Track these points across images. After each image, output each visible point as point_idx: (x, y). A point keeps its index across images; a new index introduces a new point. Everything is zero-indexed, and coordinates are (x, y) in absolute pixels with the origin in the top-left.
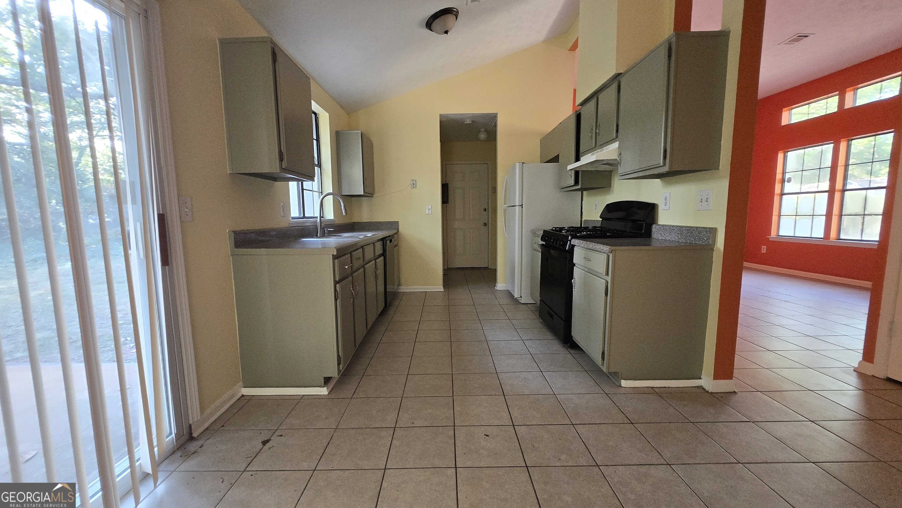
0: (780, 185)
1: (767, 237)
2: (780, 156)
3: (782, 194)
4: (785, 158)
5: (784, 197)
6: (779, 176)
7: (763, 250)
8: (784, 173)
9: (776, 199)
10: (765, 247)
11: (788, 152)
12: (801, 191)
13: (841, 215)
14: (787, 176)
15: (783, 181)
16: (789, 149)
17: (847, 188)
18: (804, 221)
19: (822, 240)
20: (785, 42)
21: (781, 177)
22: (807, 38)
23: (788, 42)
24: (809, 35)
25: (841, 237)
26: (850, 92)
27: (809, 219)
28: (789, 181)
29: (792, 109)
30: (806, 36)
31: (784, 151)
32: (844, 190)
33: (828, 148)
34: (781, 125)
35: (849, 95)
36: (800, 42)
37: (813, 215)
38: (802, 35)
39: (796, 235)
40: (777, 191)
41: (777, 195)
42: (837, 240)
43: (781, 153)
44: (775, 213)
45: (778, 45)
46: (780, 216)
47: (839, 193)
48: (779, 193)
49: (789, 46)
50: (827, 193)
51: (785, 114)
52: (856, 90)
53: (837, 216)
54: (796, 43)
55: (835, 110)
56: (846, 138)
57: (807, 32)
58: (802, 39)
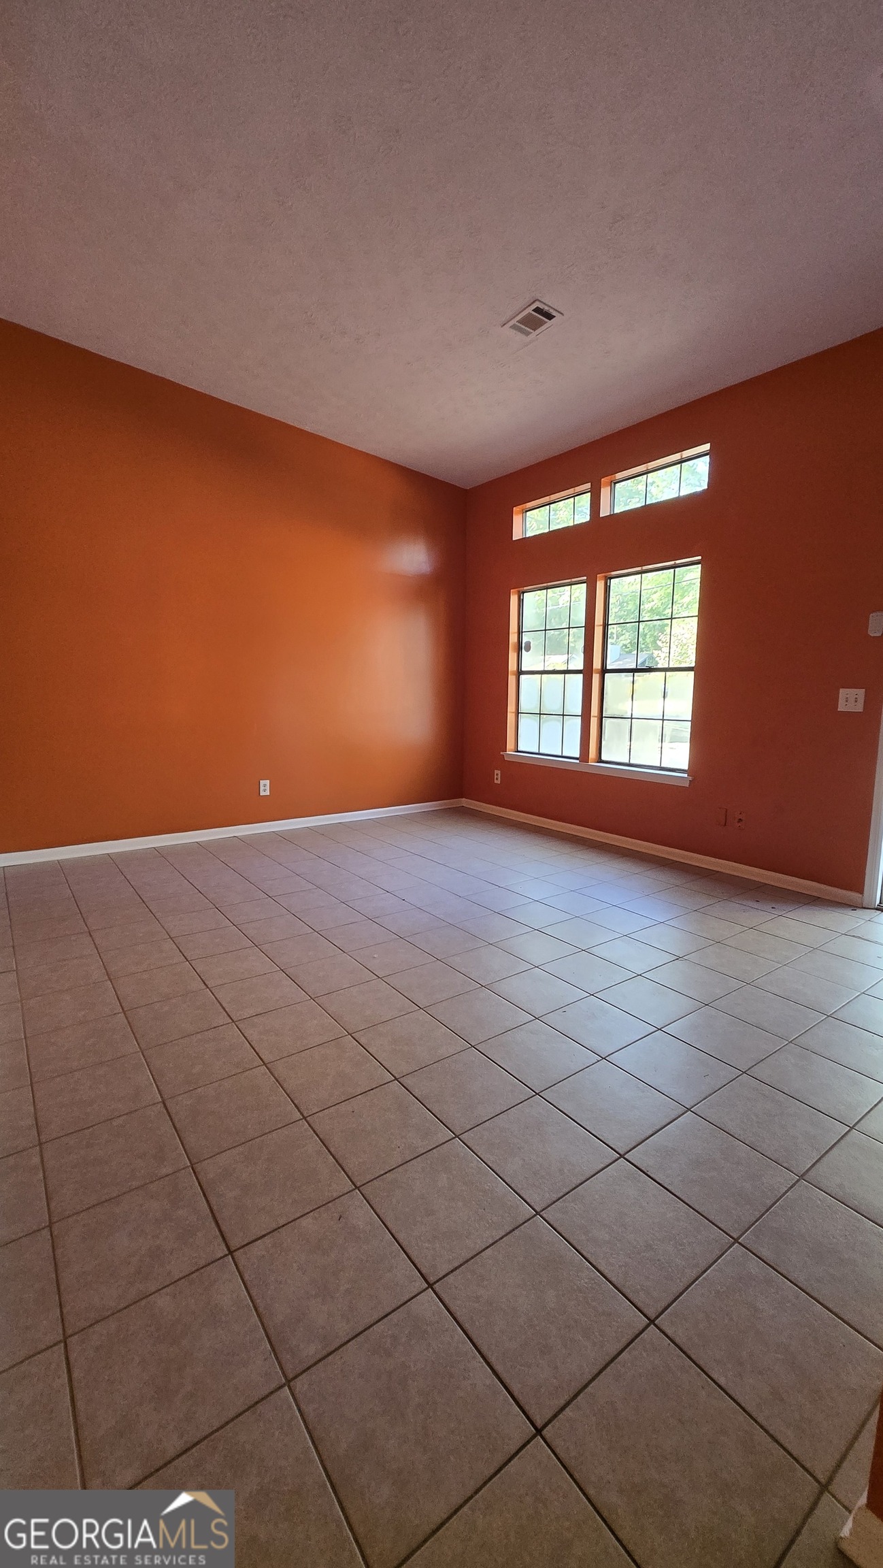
0: (516, 654)
1: (501, 753)
2: (514, 600)
3: (520, 673)
4: (521, 602)
5: (523, 677)
6: (513, 638)
7: (497, 779)
8: (520, 632)
9: (512, 680)
10: (499, 772)
11: (525, 594)
12: (546, 669)
13: (601, 718)
14: (525, 639)
15: (519, 649)
16: (525, 588)
17: (608, 668)
18: (551, 726)
19: (578, 761)
20: (514, 322)
21: (516, 640)
22: (549, 323)
23: (519, 324)
24: (554, 313)
25: (604, 758)
26: (606, 486)
27: (559, 721)
28: (528, 648)
29: (527, 511)
30: (550, 317)
31: (519, 591)
32: (604, 671)
33: (581, 590)
34: (514, 539)
35: (605, 492)
36: (538, 331)
37: (563, 715)
38: (541, 306)
39: (541, 752)
40: (512, 666)
41: (513, 674)
42: (598, 762)
43: (514, 593)
44: (511, 708)
45: (502, 326)
46: (518, 713)
47: (598, 675)
48: (515, 669)
49: (520, 337)
50: (582, 675)
51: (517, 520)
52: (613, 484)
53: (596, 718)
54: (531, 331)
55: (587, 518)
56: (603, 574)
57: (550, 301)
58: (543, 323)
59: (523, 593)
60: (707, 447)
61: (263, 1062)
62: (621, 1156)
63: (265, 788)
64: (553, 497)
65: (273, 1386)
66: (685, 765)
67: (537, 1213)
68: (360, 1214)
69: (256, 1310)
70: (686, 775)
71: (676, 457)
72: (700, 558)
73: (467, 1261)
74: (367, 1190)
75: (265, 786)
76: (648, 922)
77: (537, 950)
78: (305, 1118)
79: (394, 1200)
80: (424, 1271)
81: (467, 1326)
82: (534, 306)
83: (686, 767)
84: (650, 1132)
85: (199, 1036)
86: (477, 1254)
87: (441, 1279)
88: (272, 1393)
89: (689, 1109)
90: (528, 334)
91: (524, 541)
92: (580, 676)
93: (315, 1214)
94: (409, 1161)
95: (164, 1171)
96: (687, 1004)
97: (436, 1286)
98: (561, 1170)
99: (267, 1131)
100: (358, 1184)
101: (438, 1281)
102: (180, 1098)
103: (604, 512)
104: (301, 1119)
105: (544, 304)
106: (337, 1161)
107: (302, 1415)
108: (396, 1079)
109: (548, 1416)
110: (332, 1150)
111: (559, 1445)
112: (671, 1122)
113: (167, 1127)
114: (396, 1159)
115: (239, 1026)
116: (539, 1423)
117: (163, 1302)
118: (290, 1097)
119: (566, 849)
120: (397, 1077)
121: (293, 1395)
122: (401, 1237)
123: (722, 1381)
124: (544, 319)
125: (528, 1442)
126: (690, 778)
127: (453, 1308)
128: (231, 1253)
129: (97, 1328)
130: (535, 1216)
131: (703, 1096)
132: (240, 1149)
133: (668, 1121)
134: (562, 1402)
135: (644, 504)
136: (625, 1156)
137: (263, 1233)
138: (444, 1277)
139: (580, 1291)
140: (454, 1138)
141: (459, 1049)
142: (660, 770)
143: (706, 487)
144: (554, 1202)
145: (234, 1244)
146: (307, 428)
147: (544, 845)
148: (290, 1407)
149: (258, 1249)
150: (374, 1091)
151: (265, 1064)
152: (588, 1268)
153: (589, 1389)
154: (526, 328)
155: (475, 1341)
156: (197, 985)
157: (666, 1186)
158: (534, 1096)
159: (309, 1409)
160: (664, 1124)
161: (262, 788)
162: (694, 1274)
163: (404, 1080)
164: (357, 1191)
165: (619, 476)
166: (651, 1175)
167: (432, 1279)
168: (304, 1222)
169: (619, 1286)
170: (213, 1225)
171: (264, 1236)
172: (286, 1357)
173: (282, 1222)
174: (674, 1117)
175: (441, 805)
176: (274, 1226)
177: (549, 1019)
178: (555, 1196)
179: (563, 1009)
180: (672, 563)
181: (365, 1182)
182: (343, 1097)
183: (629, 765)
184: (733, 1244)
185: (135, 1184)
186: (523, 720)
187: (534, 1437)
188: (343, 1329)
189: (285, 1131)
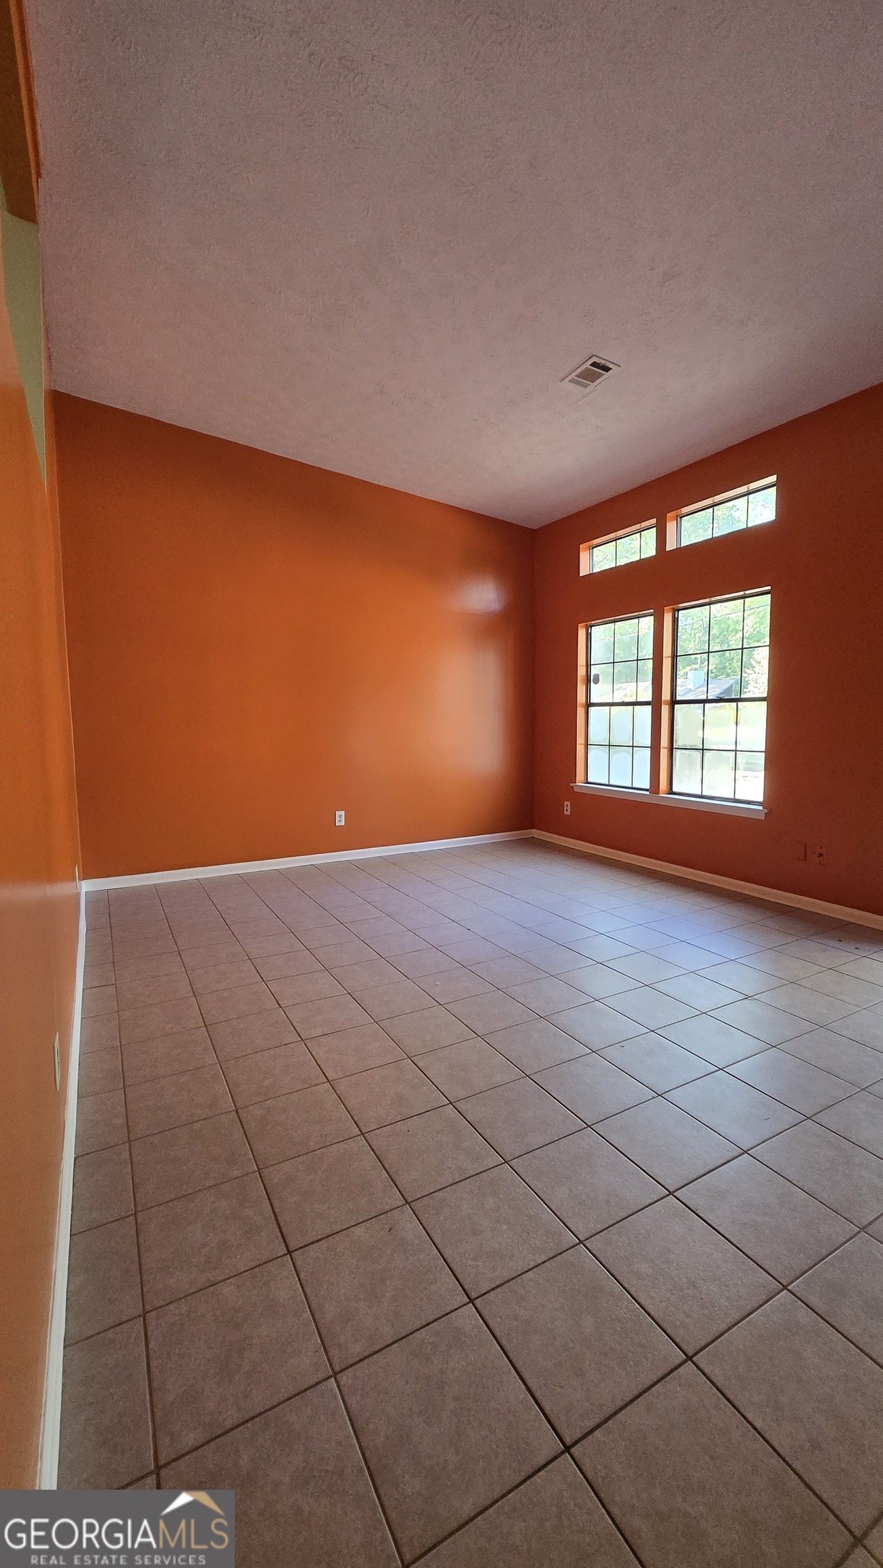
0: (584, 687)
1: (571, 785)
2: (582, 633)
3: (589, 705)
4: (589, 637)
5: (592, 709)
6: (581, 671)
7: (567, 810)
8: (588, 665)
9: (580, 712)
10: (569, 803)
11: (593, 628)
12: (615, 701)
13: (671, 749)
14: (594, 670)
15: (588, 681)
16: (593, 622)
17: (677, 699)
18: (621, 758)
19: (648, 793)
20: (570, 378)
21: (584, 673)
22: (607, 374)
23: (577, 378)
24: (610, 366)
25: (675, 790)
26: (672, 520)
27: (628, 752)
28: (597, 681)
29: (593, 548)
30: (607, 369)
31: (587, 625)
32: (674, 702)
33: (647, 623)
34: (581, 575)
35: (671, 527)
36: (595, 383)
37: (633, 747)
38: (598, 360)
39: (611, 783)
40: (581, 698)
41: (581, 706)
42: (669, 794)
43: (582, 627)
44: (580, 740)
45: (561, 381)
46: (587, 745)
47: (667, 706)
48: (584, 701)
49: (578, 388)
50: (650, 706)
51: (584, 556)
52: (679, 518)
53: (666, 750)
54: (589, 383)
55: (653, 553)
56: (671, 607)
57: (605, 356)
58: (600, 375)
59: (591, 626)
60: (773, 478)
61: (327, 1079)
62: (671, 1193)
63: (341, 818)
64: (620, 533)
65: (321, 1376)
66: (760, 797)
67: (581, 1242)
68: (409, 1227)
69: (309, 1307)
70: (761, 808)
71: (744, 489)
72: (769, 588)
73: (508, 1281)
74: (416, 1205)
75: (340, 816)
76: (718, 959)
77: (600, 984)
78: (362, 1134)
79: (442, 1218)
80: (466, 1287)
81: (504, 1342)
82: (591, 362)
83: (761, 799)
84: (702, 1172)
85: (271, 1052)
86: (519, 1275)
87: (482, 1295)
88: (320, 1382)
89: (746, 1152)
90: (586, 386)
91: (591, 576)
92: (649, 708)
93: (368, 1224)
94: (459, 1182)
95: (236, 1173)
96: (751, 1045)
97: (478, 1302)
98: (608, 1202)
99: (328, 1144)
100: (410, 1200)
101: (478, 1297)
102: (251, 1108)
103: (671, 545)
104: (359, 1135)
105: (601, 358)
106: (390, 1176)
107: (345, 1406)
108: (451, 1103)
109: (578, 1435)
110: (386, 1165)
111: (587, 1464)
112: (725, 1163)
113: (238, 1133)
114: (447, 1179)
115: (308, 1045)
116: (568, 1441)
117: (227, 1290)
118: (350, 1114)
119: (636, 881)
120: (452, 1101)
121: (339, 1387)
122: (447, 1253)
123: (758, 1424)
124: (601, 371)
125: (556, 1458)
126: (766, 811)
127: (491, 1325)
128: (290, 1252)
129: (172, 1307)
130: (578, 1244)
131: (763, 1140)
132: (304, 1158)
133: (723, 1161)
134: (592, 1424)
135: (711, 537)
136: (675, 1194)
137: (319, 1237)
138: (485, 1294)
139: (619, 1321)
140: (504, 1163)
141: (514, 1078)
142: (734, 802)
143: (774, 518)
144: (598, 1233)
145: (293, 1244)
146: (382, 483)
147: (613, 878)
148: (336, 1398)
149: (313, 1251)
150: (429, 1113)
151: (328, 1081)
152: (628, 1300)
153: (620, 1416)
154: (584, 381)
155: (511, 1357)
156: (271, 1004)
157: (715, 1227)
158: (586, 1128)
159: (352, 1402)
160: (719, 1163)
161: (337, 819)
162: (737, 1316)
163: (457, 1105)
164: (407, 1205)
165: (685, 510)
166: (700, 1214)
167: (473, 1295)
168: (358, 1231)
169: (659, 1321)
170: (276, 1226)
171: (320, 1240)
172: (334, 1352)
173: (336, 1228)
174: (729, 1158)
175: (510, 836)
176: (329, 1231)
177: (608, 1053)
178: (599, 1227)
179: (621, 1044)
180: (742, 593)
181: (416, 1198)
182: (399, 1116)
183: (702, 797)
184: (782, 1290)
185: (208, 1183)
186: (593, 752)
187: (562, 1453)
188: (388, 1332)
189: (344, 1145)
